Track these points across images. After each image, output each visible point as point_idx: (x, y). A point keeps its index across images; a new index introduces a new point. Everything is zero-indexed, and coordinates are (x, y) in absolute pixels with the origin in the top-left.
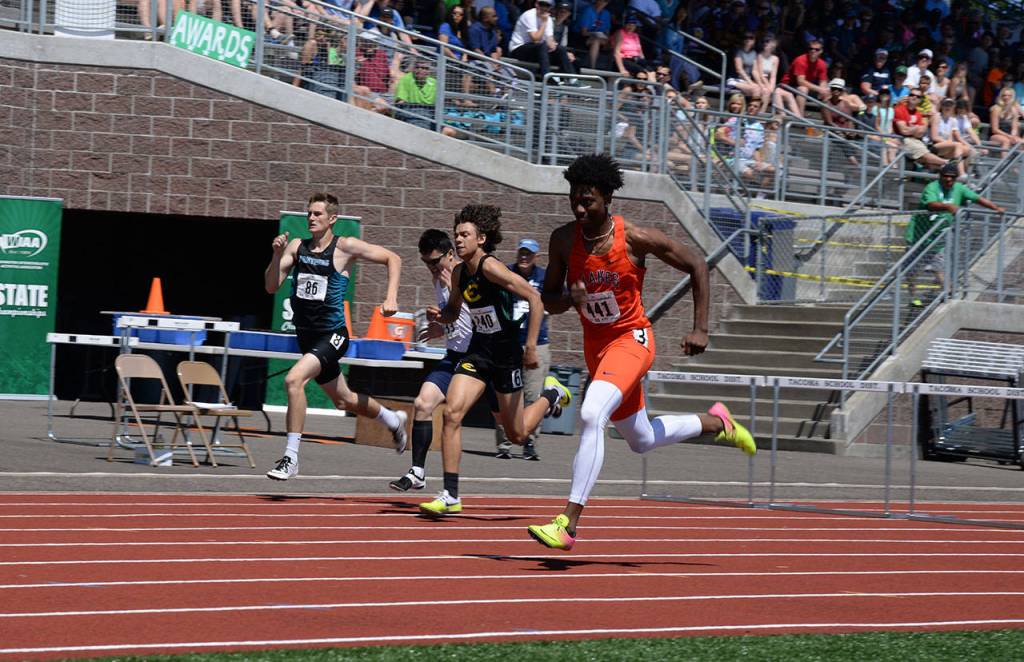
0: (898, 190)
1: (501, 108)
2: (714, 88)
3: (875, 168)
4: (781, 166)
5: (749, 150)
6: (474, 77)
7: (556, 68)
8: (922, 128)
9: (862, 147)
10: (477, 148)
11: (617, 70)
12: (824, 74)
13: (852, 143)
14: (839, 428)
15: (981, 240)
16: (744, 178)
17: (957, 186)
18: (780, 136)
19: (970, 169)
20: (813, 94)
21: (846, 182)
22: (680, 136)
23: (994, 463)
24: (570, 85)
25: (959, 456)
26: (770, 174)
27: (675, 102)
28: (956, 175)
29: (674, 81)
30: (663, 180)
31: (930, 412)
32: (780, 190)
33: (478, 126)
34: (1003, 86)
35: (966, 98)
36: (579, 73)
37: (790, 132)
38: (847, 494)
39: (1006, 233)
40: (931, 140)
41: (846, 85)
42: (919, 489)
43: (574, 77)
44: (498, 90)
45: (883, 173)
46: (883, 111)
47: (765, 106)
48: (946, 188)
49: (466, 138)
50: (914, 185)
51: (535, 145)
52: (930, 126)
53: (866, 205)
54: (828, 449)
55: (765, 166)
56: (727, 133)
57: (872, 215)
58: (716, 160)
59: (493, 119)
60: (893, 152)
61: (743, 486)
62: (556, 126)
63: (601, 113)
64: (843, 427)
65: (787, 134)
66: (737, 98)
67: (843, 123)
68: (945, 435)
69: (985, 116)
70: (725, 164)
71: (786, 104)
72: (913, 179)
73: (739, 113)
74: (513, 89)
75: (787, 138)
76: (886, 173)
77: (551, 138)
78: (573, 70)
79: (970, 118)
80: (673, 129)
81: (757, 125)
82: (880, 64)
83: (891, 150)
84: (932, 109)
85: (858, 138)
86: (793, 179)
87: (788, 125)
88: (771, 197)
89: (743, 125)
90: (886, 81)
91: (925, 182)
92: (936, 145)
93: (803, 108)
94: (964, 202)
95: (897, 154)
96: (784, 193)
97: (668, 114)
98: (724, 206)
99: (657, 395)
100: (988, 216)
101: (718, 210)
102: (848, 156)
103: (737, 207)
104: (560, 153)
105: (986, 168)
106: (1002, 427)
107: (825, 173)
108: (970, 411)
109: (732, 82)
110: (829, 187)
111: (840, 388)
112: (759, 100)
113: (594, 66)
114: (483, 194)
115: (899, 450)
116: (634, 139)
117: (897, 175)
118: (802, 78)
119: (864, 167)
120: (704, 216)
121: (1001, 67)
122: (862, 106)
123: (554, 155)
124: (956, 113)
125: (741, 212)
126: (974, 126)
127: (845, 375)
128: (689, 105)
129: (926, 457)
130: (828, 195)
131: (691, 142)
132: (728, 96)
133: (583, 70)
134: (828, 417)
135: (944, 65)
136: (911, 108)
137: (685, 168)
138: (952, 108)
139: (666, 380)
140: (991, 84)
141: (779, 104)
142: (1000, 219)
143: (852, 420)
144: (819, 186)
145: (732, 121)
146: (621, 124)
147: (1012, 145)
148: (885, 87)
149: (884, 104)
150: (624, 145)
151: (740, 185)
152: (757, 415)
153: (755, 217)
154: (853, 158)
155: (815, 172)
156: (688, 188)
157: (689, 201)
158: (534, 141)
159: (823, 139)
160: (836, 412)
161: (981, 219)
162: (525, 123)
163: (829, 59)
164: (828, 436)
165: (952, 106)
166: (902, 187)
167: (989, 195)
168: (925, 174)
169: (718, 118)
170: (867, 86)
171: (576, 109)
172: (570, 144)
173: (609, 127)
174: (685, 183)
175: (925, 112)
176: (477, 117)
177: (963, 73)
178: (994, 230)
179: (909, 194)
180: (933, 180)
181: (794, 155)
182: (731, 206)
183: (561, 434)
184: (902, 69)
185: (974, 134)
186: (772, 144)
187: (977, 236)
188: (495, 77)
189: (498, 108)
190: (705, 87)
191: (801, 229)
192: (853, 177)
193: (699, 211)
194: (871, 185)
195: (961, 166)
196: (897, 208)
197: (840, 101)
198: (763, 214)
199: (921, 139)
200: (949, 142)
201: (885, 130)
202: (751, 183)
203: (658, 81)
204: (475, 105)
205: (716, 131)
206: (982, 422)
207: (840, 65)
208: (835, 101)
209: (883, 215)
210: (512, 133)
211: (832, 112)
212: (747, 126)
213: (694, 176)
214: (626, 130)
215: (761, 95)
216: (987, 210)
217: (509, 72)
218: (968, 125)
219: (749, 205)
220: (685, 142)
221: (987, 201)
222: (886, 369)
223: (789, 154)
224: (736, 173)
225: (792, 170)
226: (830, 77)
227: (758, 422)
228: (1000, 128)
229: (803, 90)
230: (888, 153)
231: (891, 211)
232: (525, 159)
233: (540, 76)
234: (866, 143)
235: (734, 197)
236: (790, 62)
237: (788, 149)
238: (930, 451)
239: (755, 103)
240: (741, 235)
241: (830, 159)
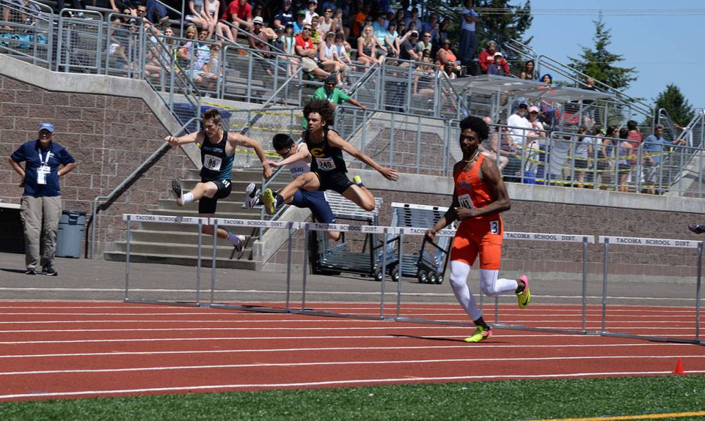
0: (298, 93)
1: (30, 32)
2: (176, 22)
3: (284, 78)
4: (221, 75)
5: (200, 64)
6: (11, 10)
7: (69, 5)
8: (313, 51)
9: (275, 64)
10: (13, 60)
11: (111, 8)
12: (250, 14)
13: (268, 61)
14: (258, 252)
15: (351, 127)
16: (196, 83)
17: (336, 91)
18: (221, 54)
19: (345, 79)
20: (243, 27)
21: (264, 87)
22: (153, 53)
23: (358, 276)
24: (78, 17)
25: (335, 272)
26: (214, 81)
27: (150, 30)
28: (336, 82)
30: (141, 83)
31: (318, 242)
32: (221, 92)
33: (14, 44)
34: (365, 24)
35: (342, 32)
36: (85, 9)
37: (227, 52)
38: (263, 298)
39: (367, 123)
40: (319, 60)
41: (264, 21)
42: (309, 294)
43: (81, 12)
44: (28, 19)
45: (288, 81)
46: (289, 39)
47: (210, 35)
48: (329, 92)
49: (6, 52)
50: (308, 90)
51: (54, 58)
52: (318, 51)
53: (277, 103)
54: (251, 267)
55: (211, 75)
56: (185, 52)
57: (280, 109)
58: (178, 71)
59: (25, 39)
60: (295, 67)
61: (193, 292)
62: (68, 45)
63: (100, 37)
64: (261, 252)
65: (225, 54)
66: (192, 28)
67: (262, 47)
68: (327, 257)
69: (354, 44)
70: (184, 74)
71: (225, 33)
72: (308, 86)
73: (193, 39)
74: (38, 18)
75: (225, 57)
76: (291, 81)
77: (65, 53)
78: (80, 6)
79: (345, 45)
80: (148, 49)
81: (205, 47)
82: (287, 8)
83: (293, 65)
84: (320, 38)
85: (272, 57)
86: (229, 84)
87: (226, 48)
88: (214, 96)
89: (196, 47)
90: (291, 20)
91: (315, 87)
92: (323, 63)
93: (236, 36)
94: (340, 101)
95: (298, 69)
96: (223, 94)
97: (145, 39)
98: (183, 102)
99: (137, 231)
100: (355, 111)
101: (179, 105)
102: (266, 70)
103: (191, 103)
104: (71, 64)
105: (355, 79)
106: (364, 251)
107: (250, 81)
108: (343, 242)
109: (188, 18)
110: (252, 90)
111: (257, 226)
112: (207, 30)
113: (94, 3)
114: (18, 92)
115: (297, 267)
117: (298, 83)
118: (235, 16)
119: (276, 77)
120: (169, 109)
121: (364, 11)
122: (275, 36)
123: (67, 65)
124: (336, 42)
125: (194, 106)
126: (347, 50)
127: (262, 217)
128: (160, 33)
129: (315, 272)
130: (252, 96)
131: (161, 58)
132: (186, 27)
133: (87, 7)
134: (251, 245)
135: (329, 10)
136: (305, 38)
137: (157, 75)
138: (333, 39)
139: (143, 220)
140: (358, 23)
141: (220, 33)
142: (363, 113)
143: (266, 247)
144: (246, 90)
145: (189, 44)
146: (113, 45)
147: (371, 64)
148: (290, 23)
149: (289, 34)
150: (116, 59)
151: (194, 88)
152: (202, 244)
153: (203, 109)
154: (268, 71)
155: (244, 80)
156: (159, 89)
157: (159, 97)
158: (53, 55)
159: (249, 57)
160: (256, 242)
161: (352, 113)
162: (47, 43)
163: (253, 3)
164: (251, 258)
165: (333, 37)
166: (300, 91)
167: (356, 97)
168: (316, 82)
169: (179, 42)
170: (278, 22)
171: (82, 34)
172: (78, 58)
173: (105, 47)
174: (156, 85)
175: (316, 42)
176: (14, 38)
177: (340, 15)
178: (360, 120)
179: (304, 96)
180: (321, 86)
181: (230, 68)
182: (188, 102)
183: (72, 257)
184: (302, 12)
185: (347, 56)
186: (215, 60)
187: (349, 124)
188: (26, 10)
189: (28, 32)
190: (170, 20)
191: (235, 118)
192: (268, 84)
193: (166, 105)
194: (280, 89)
195: (339, 77)
196: (297, 105)
197: (260, 32)
198: (209, 108)
199: (312, 59)
200: (332, 61)
201: (291, 53)
202: (202, 87)
203: (138, 16)
204: (13, 29)
205: (177, 51)
206: (351, 248)
207: (260, 7)
208: (257, 32)
209: (288, 109)
210: (38, 49)
211: (255, 39)
212: (199, 48)
213: (163, 80)
214: (117, 48)
215: (208, 27)
216: (356, 107)
217: (36, 7)
218: (343, 49)
219: (200, 101)
220: (157, 58)
221: (355, 101)
222: (290, 212)
223: (227, 67)
224: (191, 80)
225: (229, 78)
226: (254, 15)
227: (203, 249)
228: (364, 52)
229: (236, 24)
230: (292, 68)
231: (293, 107)
232: (48, 68)
233: (58, 10)
234: (277, 61)
235: (190, 96)
237: (226, 64)
238: (318, 268)
239: (204, 32)
240: (194, 122)
241: (253, 71)
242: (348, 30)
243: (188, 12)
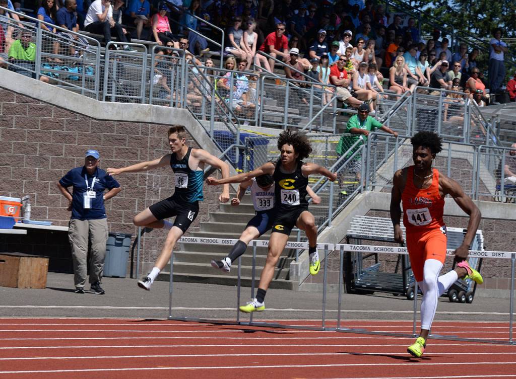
0: (333, 121)
1: (79, 64)
2: (217, 53)
3: (318, 106)
4: (259, 104)
5: (239, 93)
6: (61, 44)
7: (115, 38)
8: (347, 81)
9: (311, 93)
10: (63, 90)
11: (155, 41)
12: (287, 45)
13: (304, 90)
14: (295, 273)
15: (384, 153)
16: (235, 111)
17: (369, 118)
18: (259, 84)
19: (377, 107)
20: (280, 57)
21: (300, 115)
22: (194, 84)
23: (391, 295)
24: (124, 50)
25: (369, 291)
26: (252, 109)
27: (191, 61)
28: (369, 111)
29: (191, 49)
30: (184, 112)
31: (352, 263)
32: (259, 120)
33: (63, 75)
34: (397, 55)
35: (375, 62)
36: (130, 41)
37: (264, 82)
38: (301, 316)
39: (399, 149)
40: (353, 88)
41: (300, 52)
42: (343, 312)
43: (126, 45)
44: (77, 52)
45: (323, 109)
46: (324, 70)
47: (249, 65)
48: (362, 120)
49: (56, 83)
50: (343, 117)
51: (101, 89)
52: (352, 80)
53: (312, 130)
54: (288, 286)
55: (249, 104)
56: (225, 82)
57: (316, 136)
58: (218, 100)
59: (74, 71)
60: (329, 96)
61: (234, 311)
62: (114, 76)
63: (144, 69)
64: (297, 273)
65: (263, 83)
66: (231, 60)
67: (298, 77)
68: (361, 277)
69: (386, 74)
70: (224, 103)
71: (262, 64)
72: (342, 114)
73: (232, 69)
74: (86, 51)
75: (263, 86)
76: (325, 109)
77: (111, 84)
78: (126, 39)
79: (377, 75)
80: (190, 79)
81: (244, 78)
82: (322, 40)
83: (328, 94)
84: (354, 68)
85: (308, 86)
86: (266, 112)
87: (263, 78)
88: (253, 124)
89: (235, 77)
90: (325, 50)
91: (349, 115)
92: (356, 92)
93: (273, 67)
94: (373, 128)
95: (332, 97)
96: (261, 121)
97: (187, 69)
98: (223, 130)
99: (180, 252)
100: (388, 138)
101: (219, 132)
102: (302, 98)
103: (231, 130)
104: (117, 94)
105: (387, 107)
106: (396, 272)
107: (287, 109)
108: (376, 262)
109: (228, 49)
110: (289, 118)
111: (295, 247)
112: (245, 61)
113: (139, 36)
114: (67, 121)
115: (332, 287)
116: (166, 86)
117: (332, 111)
118: (272, 47)
119: (311, 106)
120: (210, 137)
121: (396, 43)
122: (310, 66)
123: (113, 95)
124: (369, 71)
125: (233, 133)
126: (379, 80)
127: (299, 239)
128: (201, 64)
129: (349, 291)
130: (288, 123)
131: (202, 88)
132: (226, 58)
133: (132, 40)
134: (288, 266)
135: (362, 41)
136: (341, 68)
137: (198, 104)
138: (366, 69)
139: (185, 242)
140: (390, 54)
141: (258, 64)
142: (395, 140)
143: (302, 268)
144: (283, 118)
145: (228, 75)
146: (156, 76)
147: (403, 92)
148: (325, 54)
149: (324, 65)
150: (159, 89)
151: (233, 116)
152: (242, 265)
153: (242, 137)
154: (304, 99)
155: (281, 109)
156: (200, 118)
157: (200, 125)
158: (100, 86)
159: (285, 87)
160: (293, 263)
161: (385, 139)
162: (94, 74)
163: (289, 35)
164: (288, 278)
165: (366, 67)
166: (335, 119)
167: (388, 124)
168: (349, 110)
169: (219, 72)
170: (313, 53)
171: (127, 66)
172: (124, 89)
173: (149, 78)
174: (198, 114)
175: (349, 71)
176: (63, 69)
177: (372, 46)
178: (392, 147)
179: (339, 123)
180: (354, 114)
181: (267, 97)
182: (227, 130)
183: (118, 277)
184: (336, 43)
185: (380, 85)
186: (254, 90)
187: (382, 150)
188: (74, 43)
189: (76, 64)
190: (211, 52)
191: (272, 145)
192: (304, 112)
193: (206, 132)
194: (316, 117)
195: (371, 105)
196: (332, 132)
197: (296, 62)
198: (247, 135)
199: (347, 88)
200: (364, 90)
201: (325, 81)
202: (241, 115)
203: (180, 48)
204: (62, 62)
205: (217, 81)
206: (384, 269)
207: (296, 39)
208: (293, 62)
209: (323, 136)
210: (86, 80)
211: (291, 69)
212: (238, 78)
213: (203, 109)
214: (161, 79)
215: (247, 58)
216: (388, 134)
217: (84, 41)
218: (375, 79)
219: (239, 129)
220: (198, 88)
221: (387, 128)
222: (325, 235)
223: (264, 96)
224: (231, 109)
225: (266, 106)
226: (290, 47)
227: (242, 269)
228: (396, 82)
229: (273, 55)
230: (326, 97)
231: (328, 134)
232: (95, 98)
233: (105, 44)
234: (312, 90)
235: (229, 124)
236: (265, 36)
237: (264, 93)
238: (352, 288)
239: (243, 63)
240: (234, 149)
241: (290, 99)
242: (381, 60)
243: (228, 43)
